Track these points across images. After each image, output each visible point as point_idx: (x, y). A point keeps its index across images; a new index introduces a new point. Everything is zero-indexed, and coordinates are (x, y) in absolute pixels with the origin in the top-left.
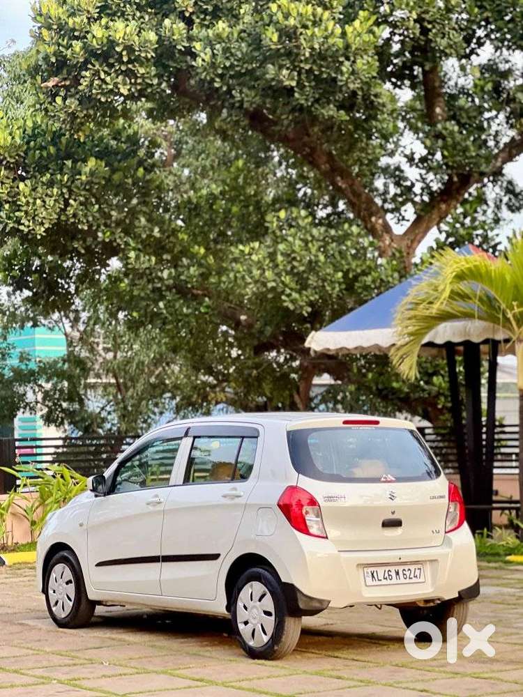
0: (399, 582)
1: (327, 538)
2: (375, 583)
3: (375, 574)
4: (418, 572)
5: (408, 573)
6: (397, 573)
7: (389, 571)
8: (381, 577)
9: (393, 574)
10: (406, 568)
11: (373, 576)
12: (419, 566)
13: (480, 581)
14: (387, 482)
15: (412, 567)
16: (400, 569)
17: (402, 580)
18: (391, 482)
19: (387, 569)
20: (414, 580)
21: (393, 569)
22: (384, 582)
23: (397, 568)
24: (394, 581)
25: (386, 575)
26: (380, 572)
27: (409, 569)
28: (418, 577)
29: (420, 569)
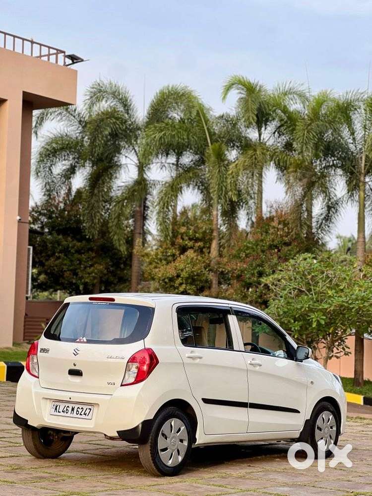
0: (72, 415)
1: (38, 378)
2: (55, 413)
3: (58, 408)
4: (88, 411)
5: (80, 411)
6: (73, 409)
7: (68, 407)
8: (61, 410)
9: (70, 409)
10: (80, 406)
11: (56, 409)
12: (90, 407)
14: (80, 342)
15: (85, 407)
16: (76, 406)
17: (75, 415)
18: (84, 342)
19: (67, 405)
20: (83, 416)
21: (71, 406)
22: (62, 414)
23: (74, 405)
24: (69, 414)
25: (65, 409)
26: (62, 406)
27: (82, 408)
28: (87, 414)
29: (90, 409)
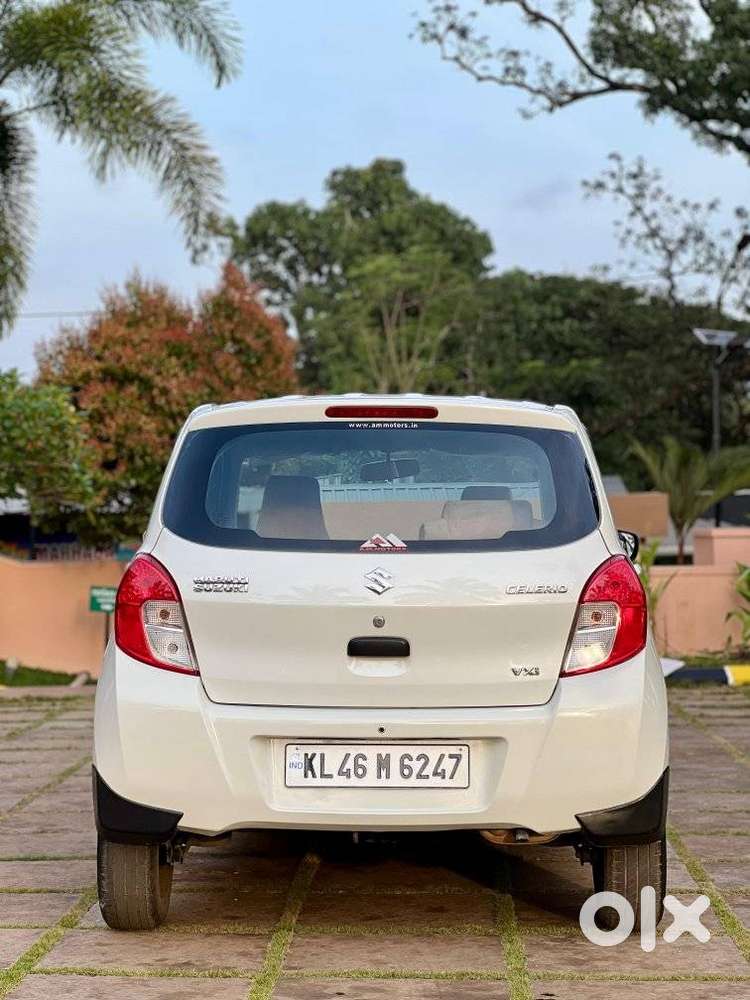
0: (383, 782)
1: (197, 673)
2: (310, 781)
3: (316, 762)
4: (448, 765)
5: (416, 766)
6: (383, 764)
7: (360, 756)
8: (332, 769)
9: (371, 765)
10: (414, 751)
11: (309, 766)
12: (454, 750)
13: (672, 785)
14: (378, 549)
15: (434, 753)
16: (396, 753)
17: (396, 779)
18: (393, 550)
19: (354, 751)
20: (436, 781)
21: (372, 753)
22: (339, 781)
23: (384, 751)
24: (370, 780)
25: (350, 764)
26: (334, 756)
27: (423, 756)
28: (448, 774)
29: (458, 758)
